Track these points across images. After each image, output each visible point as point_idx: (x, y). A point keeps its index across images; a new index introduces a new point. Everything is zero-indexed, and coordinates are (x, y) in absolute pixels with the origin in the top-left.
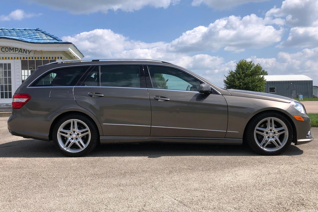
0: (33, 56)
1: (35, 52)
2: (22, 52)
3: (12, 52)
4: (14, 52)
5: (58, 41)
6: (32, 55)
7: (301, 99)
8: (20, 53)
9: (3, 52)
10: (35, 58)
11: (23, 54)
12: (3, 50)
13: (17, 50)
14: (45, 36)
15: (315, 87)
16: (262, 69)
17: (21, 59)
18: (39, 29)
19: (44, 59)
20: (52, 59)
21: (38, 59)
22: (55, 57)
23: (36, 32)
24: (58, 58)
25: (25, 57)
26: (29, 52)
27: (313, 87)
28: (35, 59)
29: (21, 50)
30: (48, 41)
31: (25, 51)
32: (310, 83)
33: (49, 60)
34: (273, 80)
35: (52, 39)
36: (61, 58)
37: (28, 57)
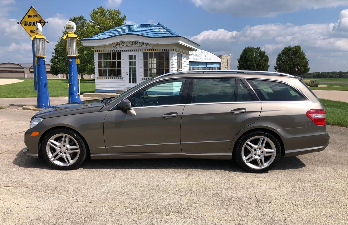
1: (153, 45)
2: (144, 45)
3: (137, 45)
4: (138, 46)
5: (172, 34)
6: (151, 47)
8: (143, 46)
9: (131, 45)
12: (131, 44)
13: (140, 43)
14: (163, 30)
17: (143, 51)
18: (160, 24)
19: (160, 50)
20: (167, 50)
21: (156, 50)
22: (169, 49)
23: (157, 26)
24: (171, 50)
25: (146, 49)
26: (149, 45)
28: (154, 50)
29: (143, 44)
30: (164, 35)
31: (146, 44)
33: (164, 51)
35: (167, 32)
36: (173, 50)
37: (148, 49)
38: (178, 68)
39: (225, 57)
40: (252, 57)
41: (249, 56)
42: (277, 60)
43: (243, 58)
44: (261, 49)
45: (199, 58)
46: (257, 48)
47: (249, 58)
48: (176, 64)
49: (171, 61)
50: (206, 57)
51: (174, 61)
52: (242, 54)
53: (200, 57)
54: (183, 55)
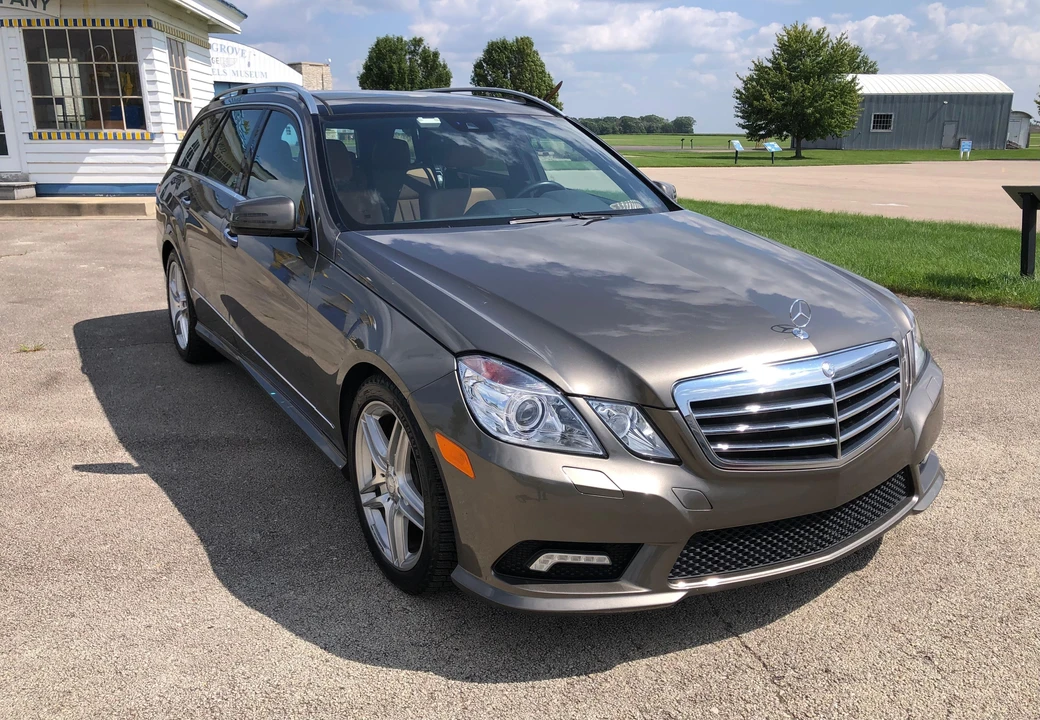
0: (57, 14)
2: (20, 1)
6: (53, 11)
7: (965, 153)
8: (17, 4)
10: (66, 21)
11: (24, 7)
15: (1018, 115)
16: (862, 54)
17: (20, 25)
19: (94, 24)
20: (122, 25)
21: (75, 25)
22: (130, 21)
24: (140, 25)
25: (34, 18)
26: (44, 3)
27: (1011, 115)
28: (66, 24)
32: (1002, 102)
33: (112, 28)
34: (888, 91)
36: (150, 23)
37: (43, 19)
38: (176, 95)
39: (314, 68)
40: (400, 68)
41: (391, 67)
42: (473, 80)
43: (375, 70)
44: (425, 43)
45: (226, 68)
46: (414, 39)
47: (393, 72)
48: (168, 78)
49: (144, 67)
50: (252, 68)
51: (157, 65)
52: (370, 58)
53: (232, 68)
54: (189, 46)
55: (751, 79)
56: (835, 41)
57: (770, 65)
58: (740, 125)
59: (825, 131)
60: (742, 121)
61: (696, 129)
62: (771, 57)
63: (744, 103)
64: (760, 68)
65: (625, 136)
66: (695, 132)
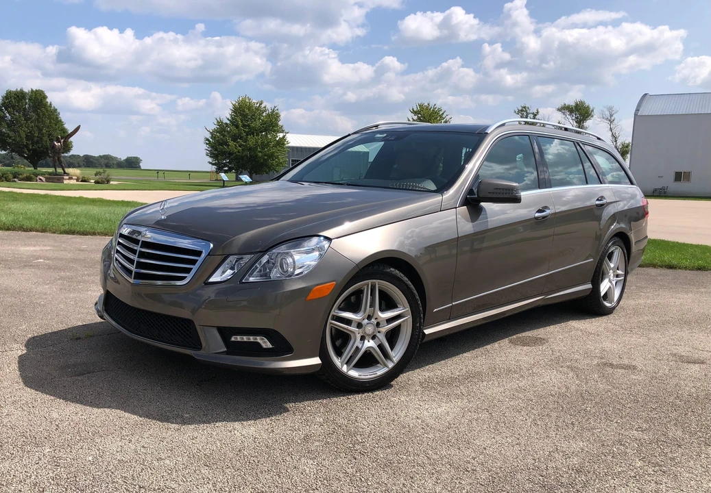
55: (215, 131)
56: (270, 111)
57: (228, 122)
58: (210, 163)
59: (269, 168)
60: (210, 160)
61: (143, 166)
62: (229, 117)
63: (212, 147)
64: (220, 123)
65: (88, 169)
66: (142, 168)
